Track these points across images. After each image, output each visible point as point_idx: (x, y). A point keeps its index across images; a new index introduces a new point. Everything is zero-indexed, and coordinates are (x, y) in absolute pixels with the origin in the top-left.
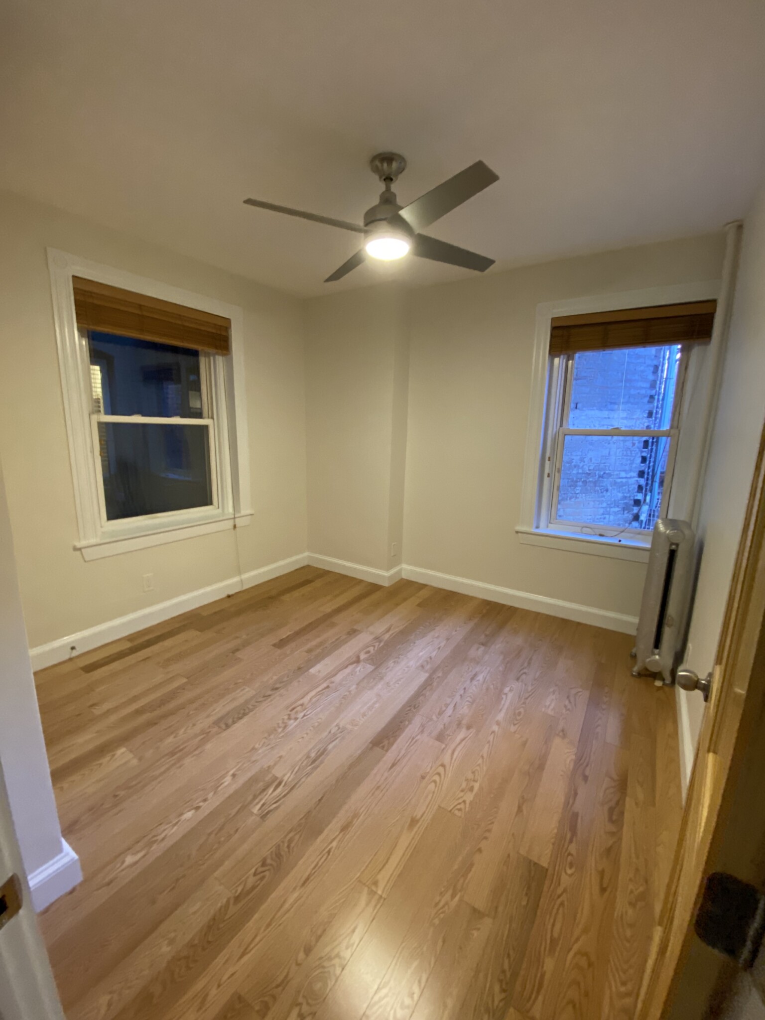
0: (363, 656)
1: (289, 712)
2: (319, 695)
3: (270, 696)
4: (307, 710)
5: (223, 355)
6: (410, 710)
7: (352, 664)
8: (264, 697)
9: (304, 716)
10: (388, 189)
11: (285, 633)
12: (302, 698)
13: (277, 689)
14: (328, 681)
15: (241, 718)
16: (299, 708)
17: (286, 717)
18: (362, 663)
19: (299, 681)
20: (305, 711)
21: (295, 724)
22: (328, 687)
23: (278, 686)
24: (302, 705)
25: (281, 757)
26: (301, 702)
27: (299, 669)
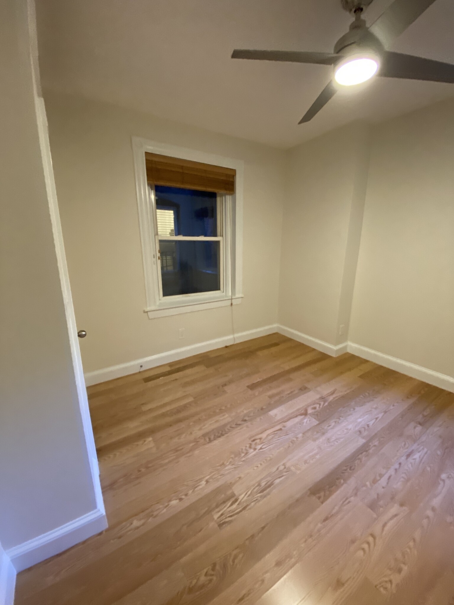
0: (310, 411)
1: (250, 442)
2: (273, 434)
3: (240, 425)
4: (264, 444)
5: (230, 194)
6: (346, 470)
7: (301, 415)
8: (236, 425)
9: (261, 449)
10: (358, 19)
11: (256, 379)
12: (261, 433)
13: (245, 420)
14: (281, 424)
15: (219, 437)
16: (258, 441)
17: (248, 445)
18: (308, 416)
19: (261, 419)
20: (262, 445)
21: (254, 453)
22: (281, 429)
23: (247, 418)
24: (260, 439)
25: (240, 478)
26: (260, 436)
27: (262, 409)
